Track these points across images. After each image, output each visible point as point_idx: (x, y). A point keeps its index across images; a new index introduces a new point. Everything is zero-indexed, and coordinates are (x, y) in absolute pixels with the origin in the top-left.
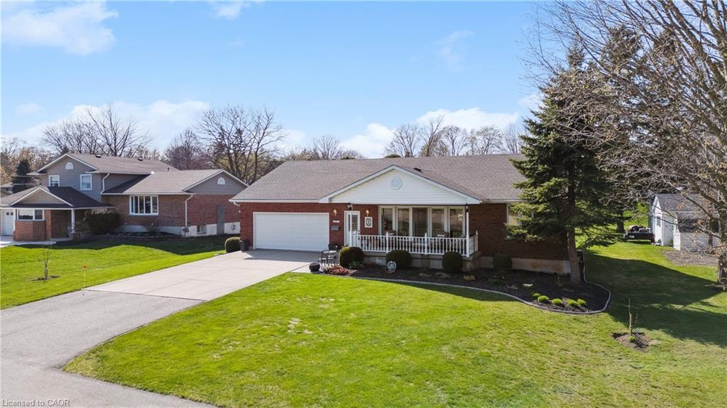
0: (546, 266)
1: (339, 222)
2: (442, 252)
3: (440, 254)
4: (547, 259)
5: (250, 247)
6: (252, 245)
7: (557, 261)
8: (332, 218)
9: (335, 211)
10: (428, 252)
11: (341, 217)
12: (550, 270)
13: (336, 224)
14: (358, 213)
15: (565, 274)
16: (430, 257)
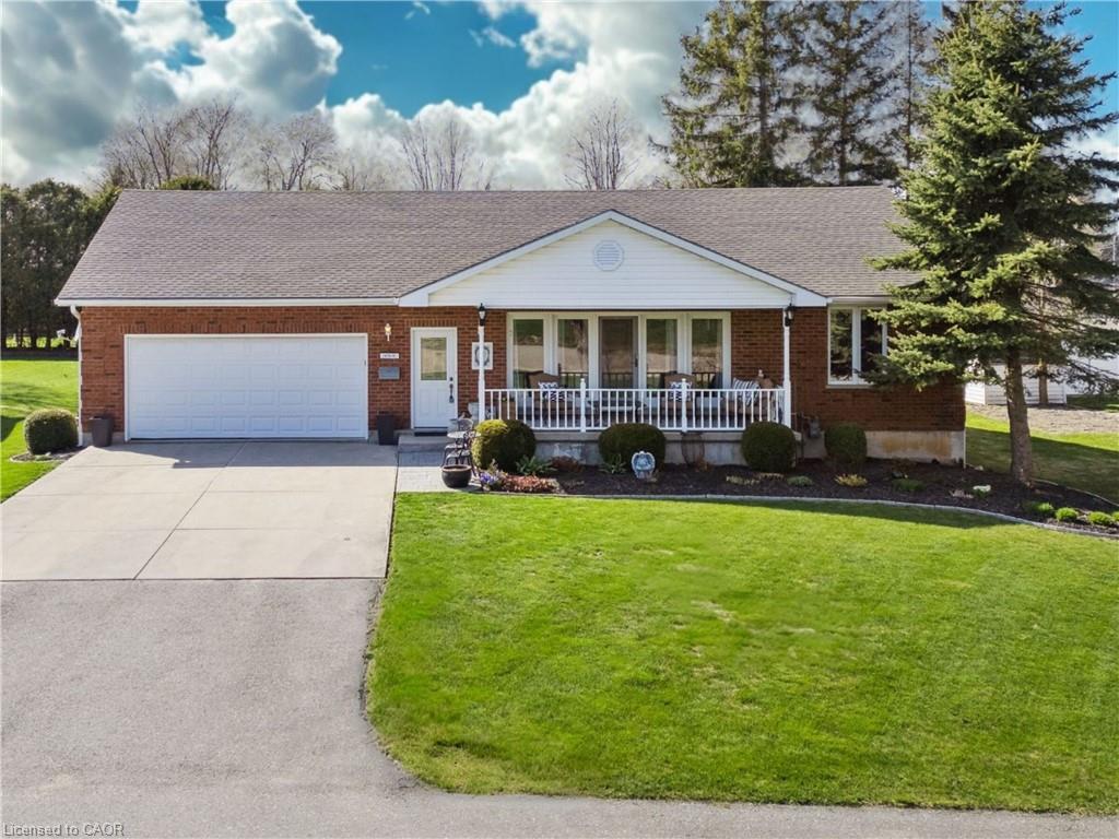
0: (915, 446)
1: (397, 356)
2: (740, 424)
3: (736, 428)
4: (915, 429)
5: (116, 436)
6: (122, 430)
7: (938, 433)
8: (375, 347)
9: (388, 329)
10: (690, 425)
11: (401, 343)
12: (925, 455)
13: (388, 363)
14: (450, 334)
15: (954, 461)
16: (704, 437)
